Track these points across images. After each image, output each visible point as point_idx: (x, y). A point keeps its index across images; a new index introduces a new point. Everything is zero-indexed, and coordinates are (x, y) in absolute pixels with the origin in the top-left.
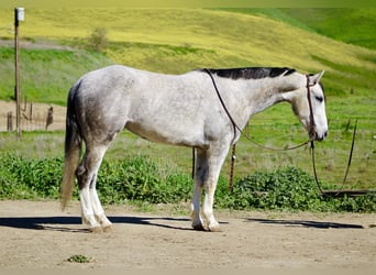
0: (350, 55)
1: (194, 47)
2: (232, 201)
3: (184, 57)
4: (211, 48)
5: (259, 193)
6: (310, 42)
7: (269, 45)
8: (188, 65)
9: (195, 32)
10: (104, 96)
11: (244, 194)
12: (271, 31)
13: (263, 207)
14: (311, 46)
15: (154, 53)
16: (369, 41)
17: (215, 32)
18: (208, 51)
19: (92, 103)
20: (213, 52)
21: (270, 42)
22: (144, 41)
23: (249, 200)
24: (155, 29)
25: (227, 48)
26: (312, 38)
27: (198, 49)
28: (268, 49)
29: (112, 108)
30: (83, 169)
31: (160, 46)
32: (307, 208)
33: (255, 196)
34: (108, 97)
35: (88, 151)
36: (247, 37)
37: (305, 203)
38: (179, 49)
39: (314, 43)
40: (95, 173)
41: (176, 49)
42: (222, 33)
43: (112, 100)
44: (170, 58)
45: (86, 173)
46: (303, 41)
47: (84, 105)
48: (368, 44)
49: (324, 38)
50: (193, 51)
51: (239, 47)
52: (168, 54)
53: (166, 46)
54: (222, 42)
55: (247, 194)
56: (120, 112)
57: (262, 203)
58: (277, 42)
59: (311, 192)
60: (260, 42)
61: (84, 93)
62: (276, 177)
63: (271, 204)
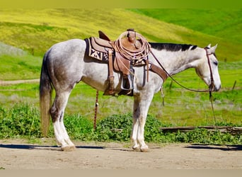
0: (171, 32)
1: (50, 25)
2: (96, 136)
3: (43, 33)
4: (64, 27)
5: (116, 130)
6: (140, 22)
7: (109, 25)
8: (46, 39)
9: (51, 14)
10: (65, 58)
11: (105, 131)
12: (110, 14)
13: (119, 140)
14: (141, 25)
15: (20, 30)
16: (185, 21)
17: (66, 14)
18: (61, 29)
19: (58, 63)
20: (65, 29)
21: (109, 21)
22: (11, 21)
23: (109, 135)
24: (20, 11)
25: (76, 26)
26: (141, 19)
27: (53, 27)
28: (107, 27)
29: (72, 67)
30: (54, 108)
31: (24, 24)
32: (151, 140)
33: (113, 131)
34: (69, 59)
35: (57, 96)
36: (91, 18)
37: (150, 136)
38: (40, 27)
39: (143, 23)
40: (62, 111)
41: (36, 27)
42: (72, 14)
43: (72, 61)
44: (32, 35)
45: (57, 111)
46: (135, 21)
47: (52, 65)
48: (184, 24)
49: (151, 19)
50: (50, 29)
51: (85, 25)
52: (30, 31)
53: (29, 25)
54: (72, 22)
55: (107, 130)
56: (77, 69)
57: (118, 137)
58: (114, 21)
59: (154, 129)
60: (101, 22)
61: (52, 56)
62: (128, 118)
63: (125, 137)
